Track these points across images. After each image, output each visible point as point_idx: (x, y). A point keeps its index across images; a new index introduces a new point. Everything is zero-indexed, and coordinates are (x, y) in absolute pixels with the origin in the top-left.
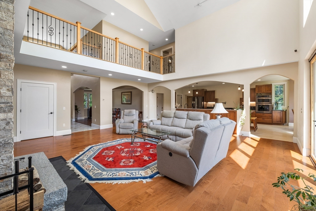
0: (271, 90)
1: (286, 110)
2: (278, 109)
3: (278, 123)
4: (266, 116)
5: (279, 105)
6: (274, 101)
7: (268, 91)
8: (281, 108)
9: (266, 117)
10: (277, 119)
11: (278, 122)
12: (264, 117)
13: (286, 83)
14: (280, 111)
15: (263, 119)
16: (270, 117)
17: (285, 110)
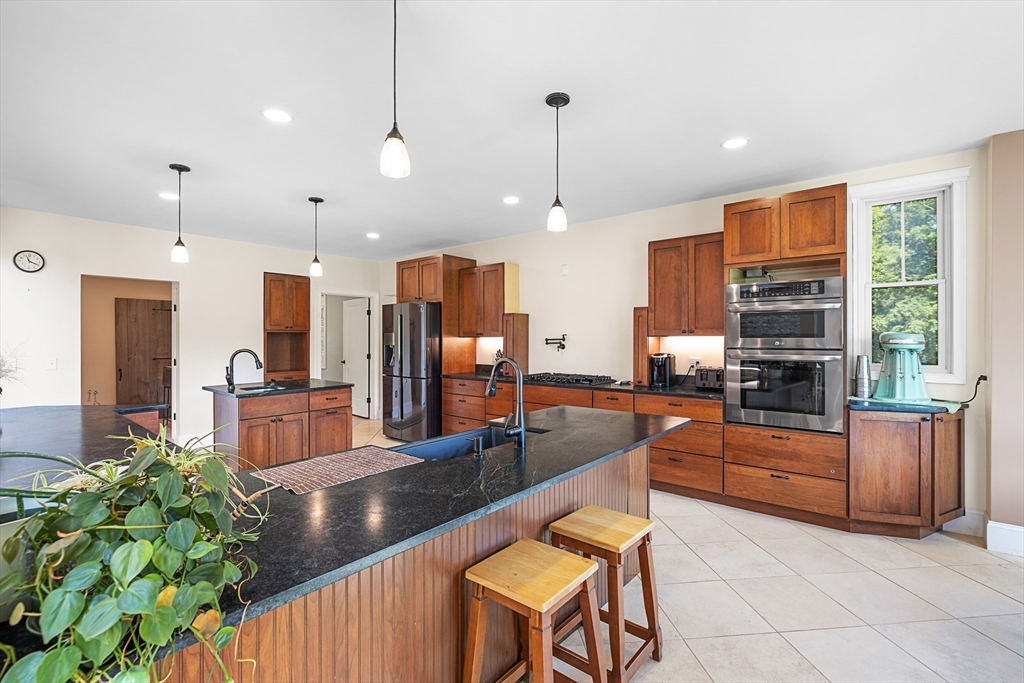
0: (836, 232)
1: (965, 406)
2: (898, 399)
3: (896, 520)
4: (794, 456)
5: (908, 364)
6: (860, 326)
7: (814, 244)
8: (919, 386)
9: (797, 466)
10: (886, 485)
11: (896, 512)
12: (784, 464)
13: (959, 178)
14: (917, 417)
15: (778, 474)
16: (832, 460)
17: (953, 409)
